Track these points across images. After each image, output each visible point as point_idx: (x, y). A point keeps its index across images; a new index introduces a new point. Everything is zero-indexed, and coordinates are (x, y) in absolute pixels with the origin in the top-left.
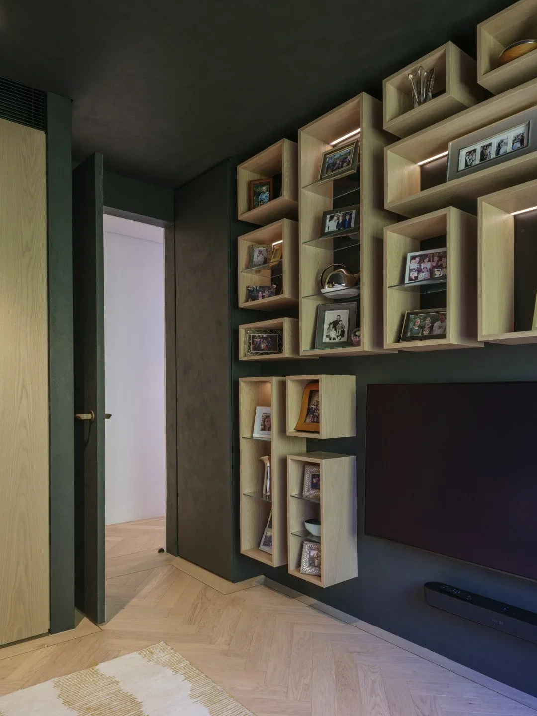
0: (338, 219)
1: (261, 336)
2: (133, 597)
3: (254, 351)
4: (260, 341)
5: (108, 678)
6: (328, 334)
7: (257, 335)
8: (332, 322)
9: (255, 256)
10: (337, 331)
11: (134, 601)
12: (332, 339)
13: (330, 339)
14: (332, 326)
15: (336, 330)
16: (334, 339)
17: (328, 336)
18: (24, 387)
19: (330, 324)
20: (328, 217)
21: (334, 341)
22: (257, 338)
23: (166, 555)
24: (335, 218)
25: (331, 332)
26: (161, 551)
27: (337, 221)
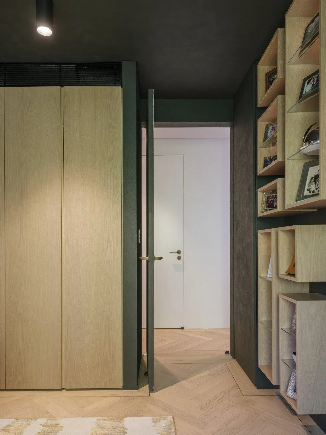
0: (314, 81)
1: (275, 196)
2: (184, 379)
3: (268, 209)
4: (273, 200)
5: (124, 428)
6: (308, 188)
7: (271, 195)
8: (313, 176)
9: (269, 133)
10: (317, 184)
11: (183, 382)
12: (312, 192)
13: (310, 192)
14: (313, 180)
15: (315, 184)
16: (313, 192)
17: (308, 190)
18: (109, 241)
19: (312, 178)
20: (307, 82)
21: (314, 193)
22: (271, 198)
23: (229, 356)
24: (312, 80)
25: (312, 186)
26: (227, 352)
27: (313, 83)
